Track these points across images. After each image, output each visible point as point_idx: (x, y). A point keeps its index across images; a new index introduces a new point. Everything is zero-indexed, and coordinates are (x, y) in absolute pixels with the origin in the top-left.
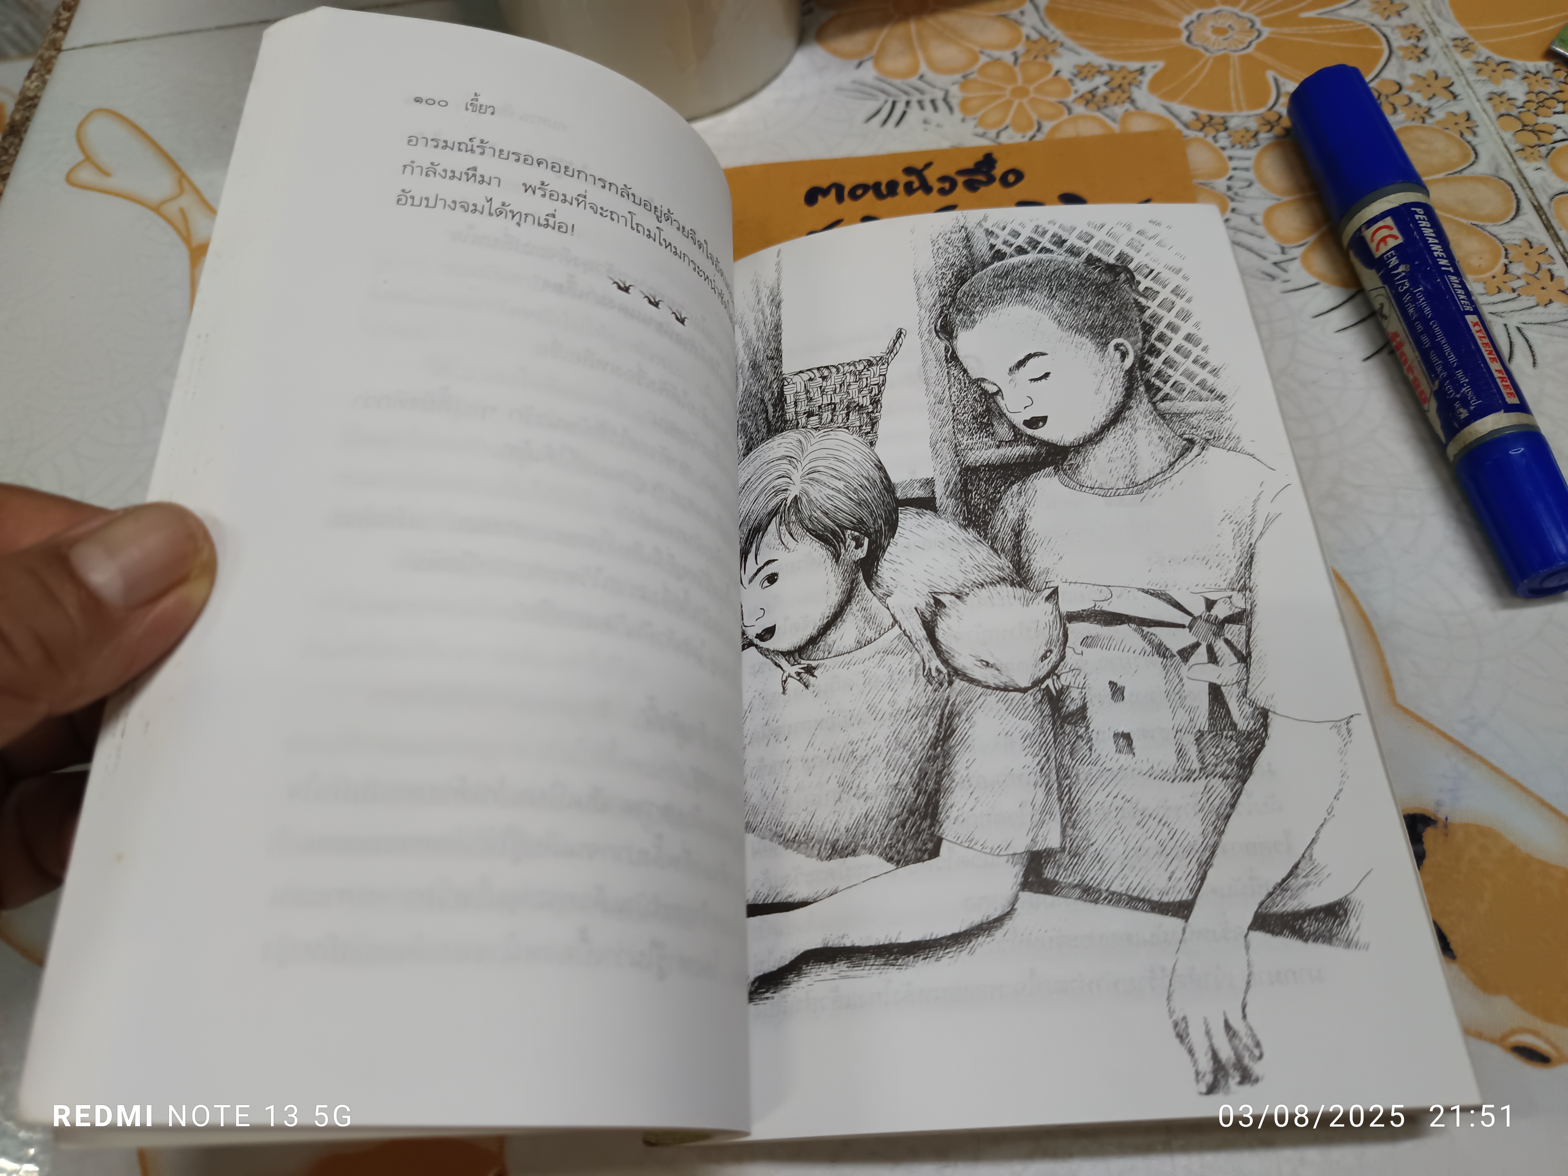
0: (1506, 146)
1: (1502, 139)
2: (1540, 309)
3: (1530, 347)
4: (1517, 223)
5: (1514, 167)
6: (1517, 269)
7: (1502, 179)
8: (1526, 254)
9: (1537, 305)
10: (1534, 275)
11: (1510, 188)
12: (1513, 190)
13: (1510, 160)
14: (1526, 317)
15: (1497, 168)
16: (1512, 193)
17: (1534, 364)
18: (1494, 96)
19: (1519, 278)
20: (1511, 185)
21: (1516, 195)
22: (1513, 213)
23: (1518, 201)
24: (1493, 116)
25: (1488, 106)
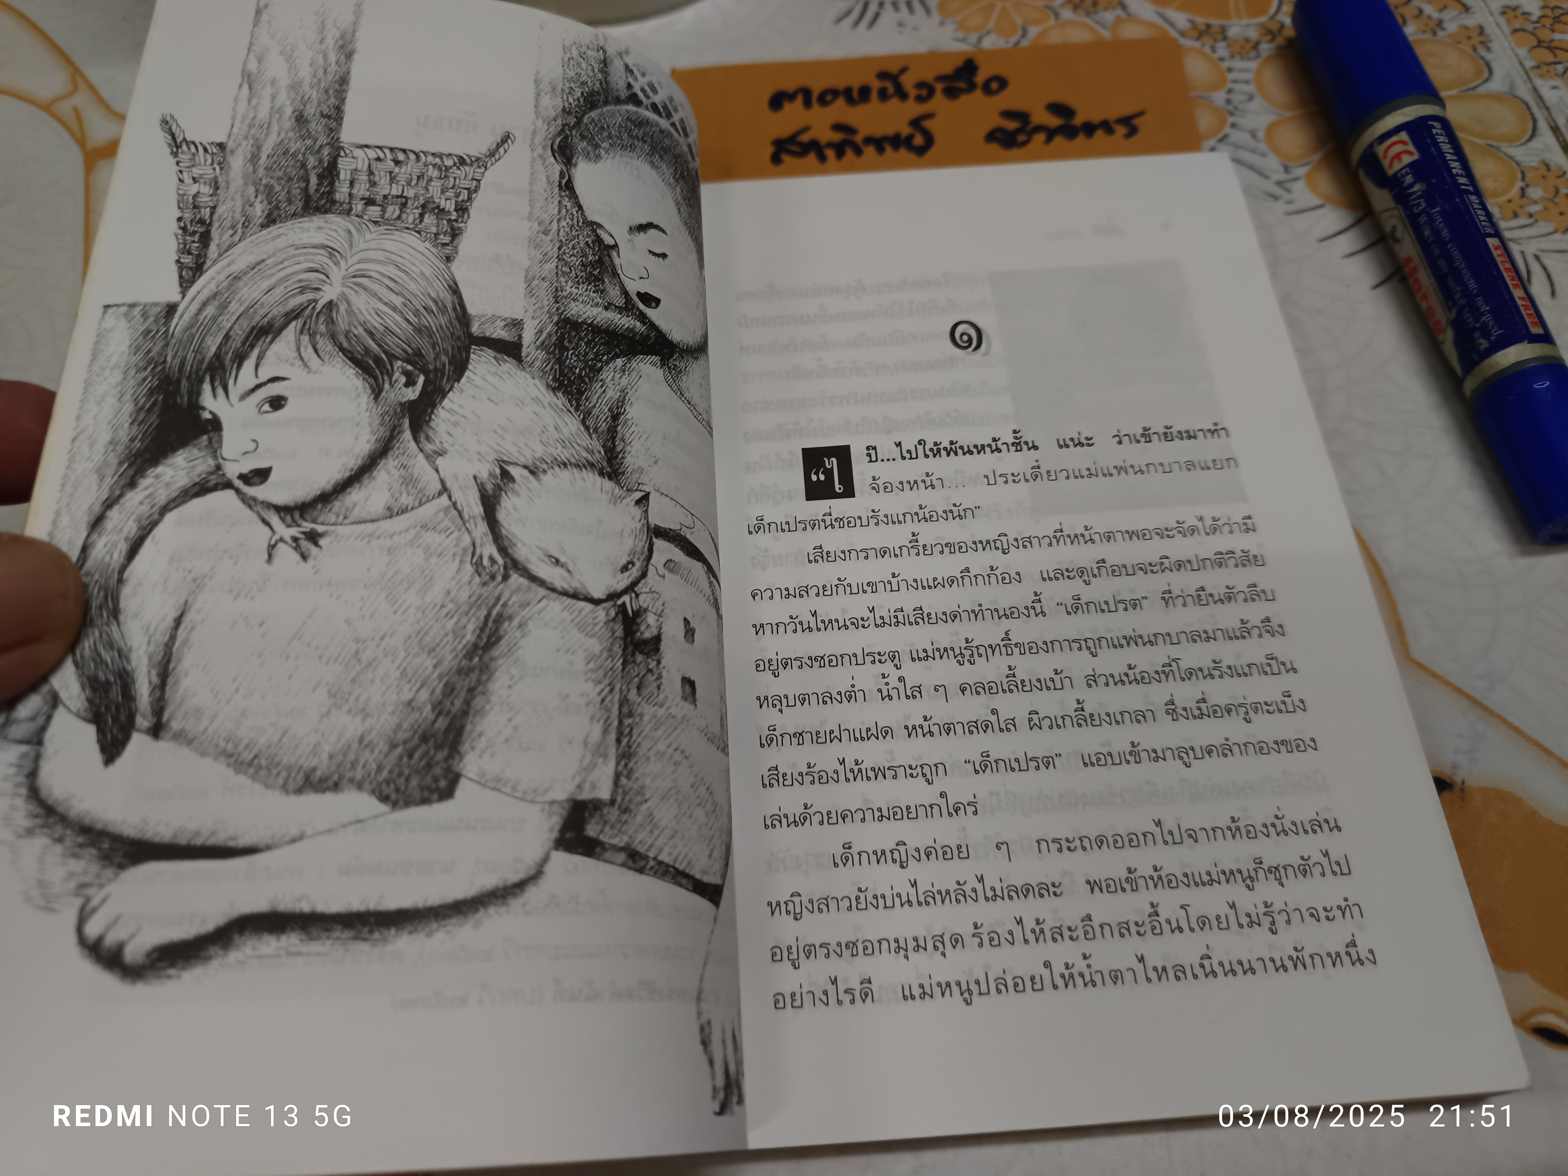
0: (1521, 64)
1: (1517, 55)
2: (1557, 236)
3: (1549, 276)
4: (1534, 144)
5: (1529, 85)
6: (1535, 193)
7: (1518, 97)
8: (1544, 177)
9: (1555, 232)
10: (1551, 200)
11: (1524, 107)
12: (1529, 109)
13: (1525, 77)
14: (1544, 244)
15: (1512, 86)
16: (1528, 113)
17: (1553, 294)
18: (1507, 10)
19: (1536, 202)
20: (1526, 104)
21: (1532, 115)
22: (1529, 134)
23: (1535, 121)
24: (1507, 30)
25: (1502, 20)
